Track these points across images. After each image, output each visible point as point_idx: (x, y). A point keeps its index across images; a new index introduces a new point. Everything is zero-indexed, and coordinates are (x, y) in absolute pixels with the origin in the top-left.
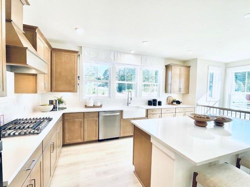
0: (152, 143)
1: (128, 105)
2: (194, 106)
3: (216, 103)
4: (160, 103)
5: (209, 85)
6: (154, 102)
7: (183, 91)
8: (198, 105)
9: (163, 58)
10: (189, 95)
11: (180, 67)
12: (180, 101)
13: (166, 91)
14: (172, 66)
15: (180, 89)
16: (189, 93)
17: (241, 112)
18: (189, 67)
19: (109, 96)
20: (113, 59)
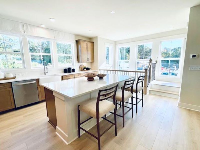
0: (54, 96)
1: (45, 75)
3: (111, 68)
4: (74, 71)
5: (106, 56)
6: (69, 70)
7: (90, 61)
9: (73, 34)
11: (87, 43)
12: (89, 68)
13: (78, 61)
14: (80, 41)
15: (88, 59)
18: (93, 43)
19: (24, 67)
20: (22, 31)
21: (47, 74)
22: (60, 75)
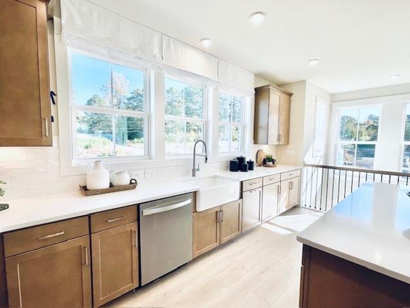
1: (194, 175)
2: (300, 168)
3: (321, 159)
4: (251, 166)
8: (305, 165)
9: (253, 72)
10: (289, 145)
11: (280, 94)
13: (256, 140)
14: (269, 89)
15: (279, 136)
16: (290, 143)
17: (390, 174)
18: (290, 95)
19: (147, 153)
20: (158, 56)
21: (197, 173)
22: (238, 180)
